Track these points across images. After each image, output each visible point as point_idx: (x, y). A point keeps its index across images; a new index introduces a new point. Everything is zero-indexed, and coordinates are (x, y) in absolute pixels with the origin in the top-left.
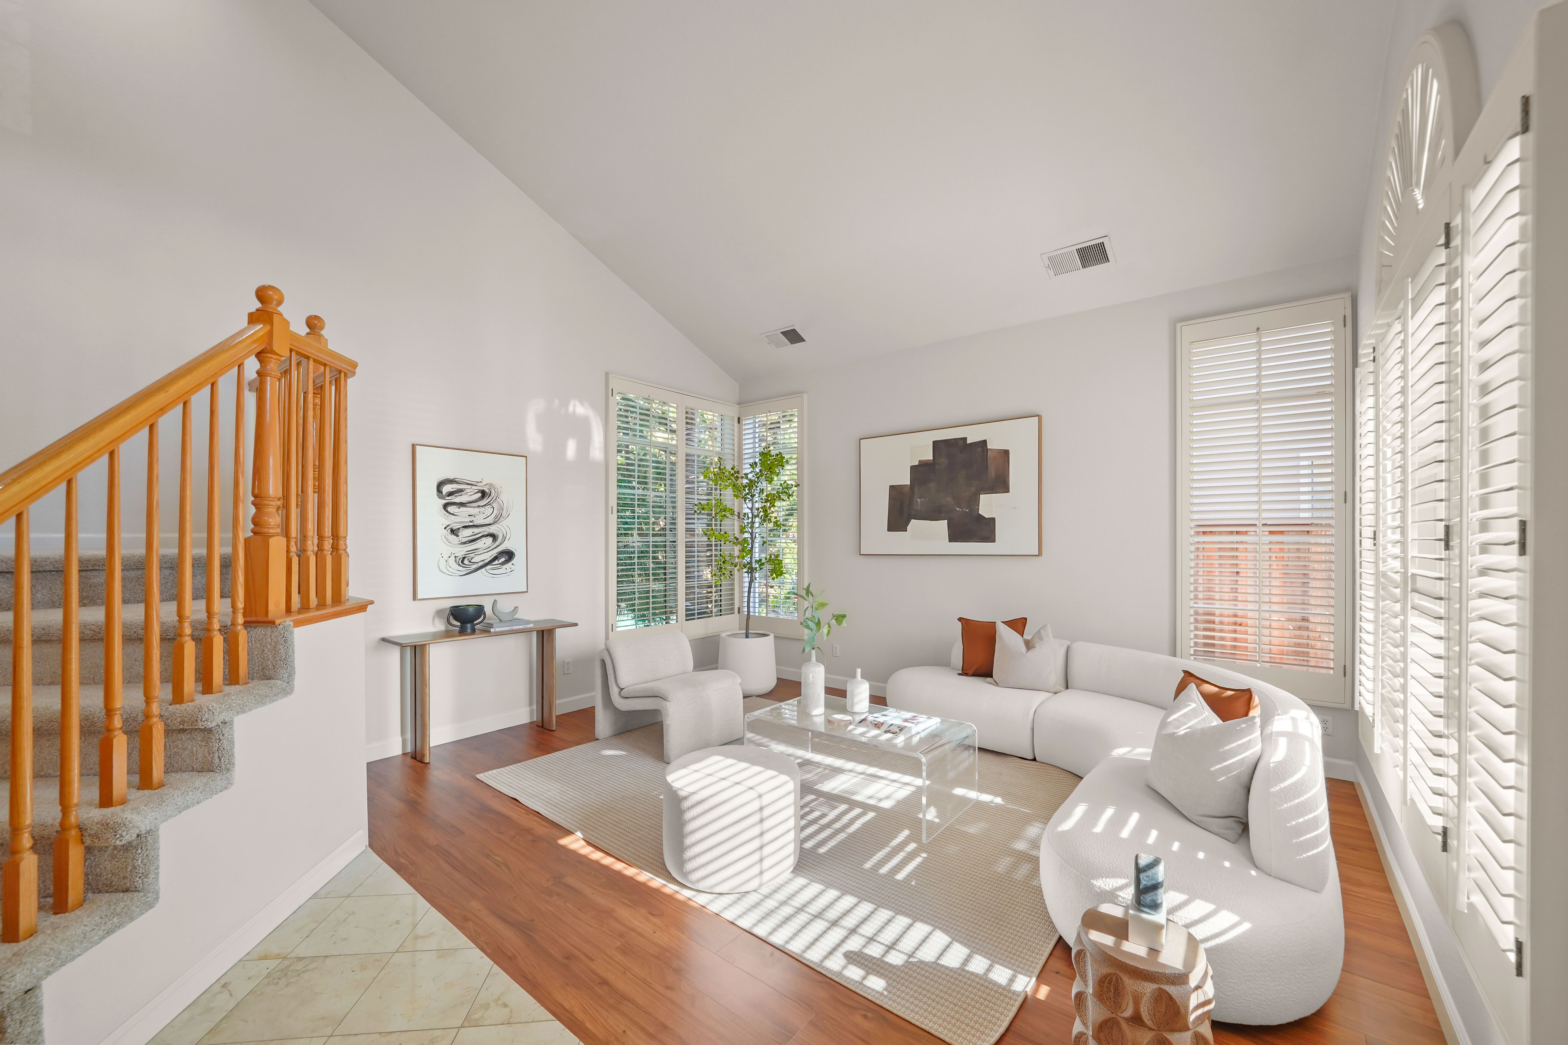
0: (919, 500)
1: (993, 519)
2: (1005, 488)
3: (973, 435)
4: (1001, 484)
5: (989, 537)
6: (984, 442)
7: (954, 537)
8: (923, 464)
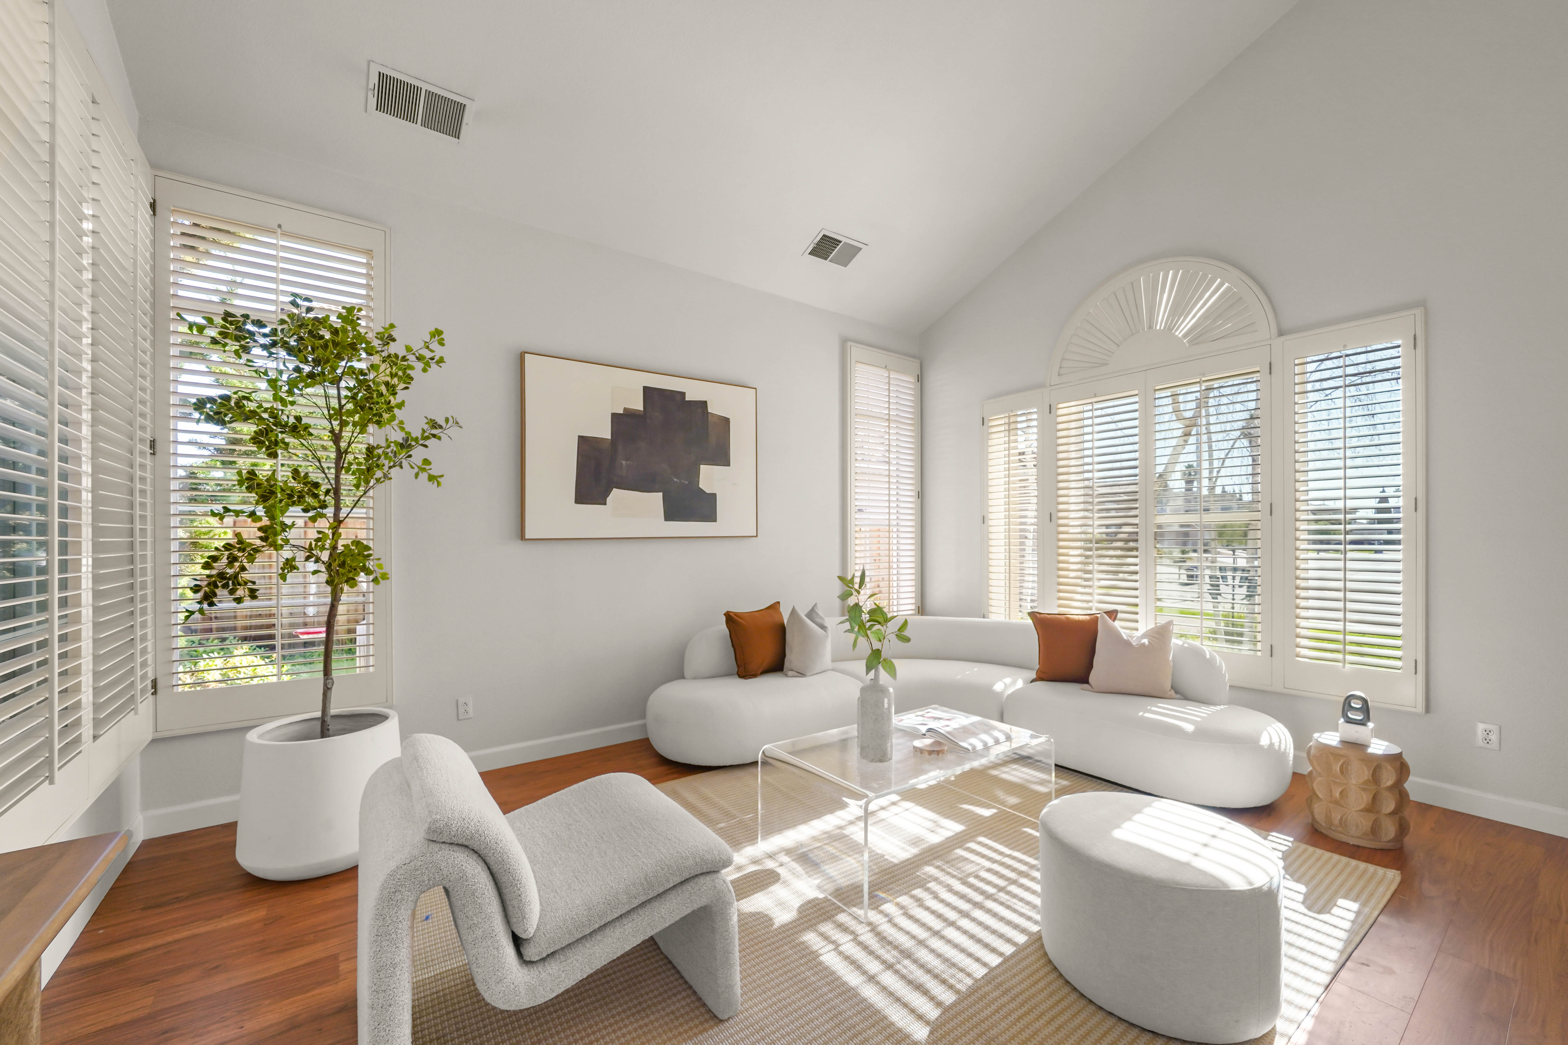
0: (624, 462)
1: (714, 495)
2: (726, 462)
3: (694, 392)
4: (721, 457)
5: (711, 517)
6: (705, 403)
7: (671, 515)
8: (629, 414)
